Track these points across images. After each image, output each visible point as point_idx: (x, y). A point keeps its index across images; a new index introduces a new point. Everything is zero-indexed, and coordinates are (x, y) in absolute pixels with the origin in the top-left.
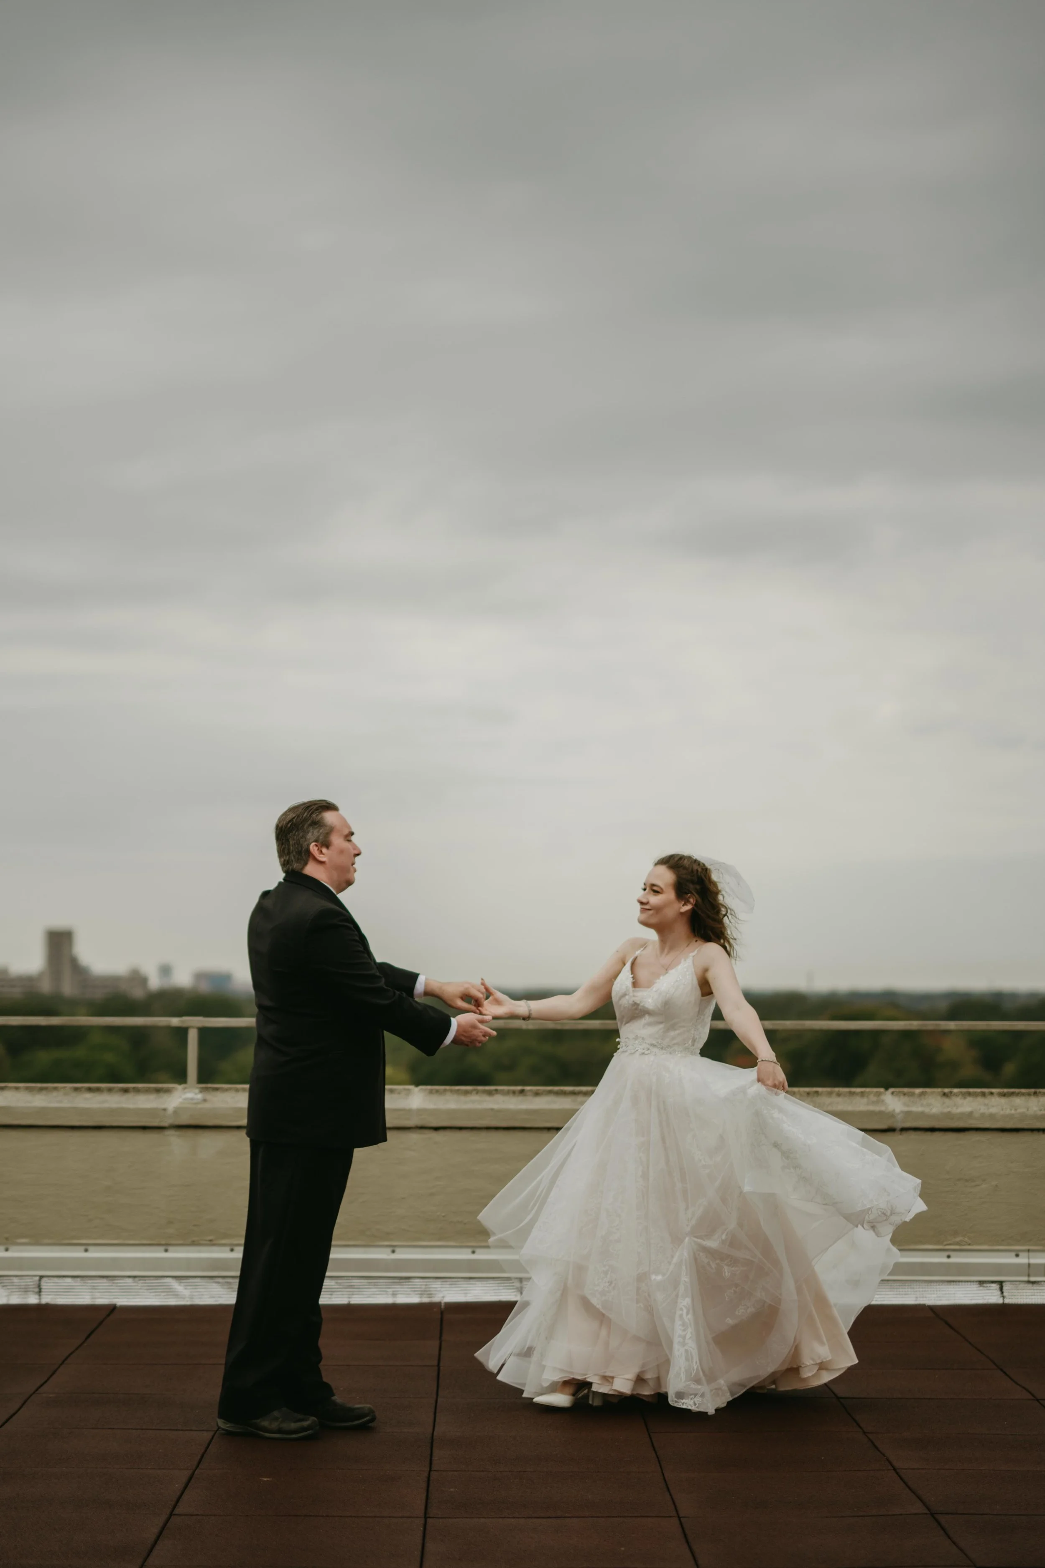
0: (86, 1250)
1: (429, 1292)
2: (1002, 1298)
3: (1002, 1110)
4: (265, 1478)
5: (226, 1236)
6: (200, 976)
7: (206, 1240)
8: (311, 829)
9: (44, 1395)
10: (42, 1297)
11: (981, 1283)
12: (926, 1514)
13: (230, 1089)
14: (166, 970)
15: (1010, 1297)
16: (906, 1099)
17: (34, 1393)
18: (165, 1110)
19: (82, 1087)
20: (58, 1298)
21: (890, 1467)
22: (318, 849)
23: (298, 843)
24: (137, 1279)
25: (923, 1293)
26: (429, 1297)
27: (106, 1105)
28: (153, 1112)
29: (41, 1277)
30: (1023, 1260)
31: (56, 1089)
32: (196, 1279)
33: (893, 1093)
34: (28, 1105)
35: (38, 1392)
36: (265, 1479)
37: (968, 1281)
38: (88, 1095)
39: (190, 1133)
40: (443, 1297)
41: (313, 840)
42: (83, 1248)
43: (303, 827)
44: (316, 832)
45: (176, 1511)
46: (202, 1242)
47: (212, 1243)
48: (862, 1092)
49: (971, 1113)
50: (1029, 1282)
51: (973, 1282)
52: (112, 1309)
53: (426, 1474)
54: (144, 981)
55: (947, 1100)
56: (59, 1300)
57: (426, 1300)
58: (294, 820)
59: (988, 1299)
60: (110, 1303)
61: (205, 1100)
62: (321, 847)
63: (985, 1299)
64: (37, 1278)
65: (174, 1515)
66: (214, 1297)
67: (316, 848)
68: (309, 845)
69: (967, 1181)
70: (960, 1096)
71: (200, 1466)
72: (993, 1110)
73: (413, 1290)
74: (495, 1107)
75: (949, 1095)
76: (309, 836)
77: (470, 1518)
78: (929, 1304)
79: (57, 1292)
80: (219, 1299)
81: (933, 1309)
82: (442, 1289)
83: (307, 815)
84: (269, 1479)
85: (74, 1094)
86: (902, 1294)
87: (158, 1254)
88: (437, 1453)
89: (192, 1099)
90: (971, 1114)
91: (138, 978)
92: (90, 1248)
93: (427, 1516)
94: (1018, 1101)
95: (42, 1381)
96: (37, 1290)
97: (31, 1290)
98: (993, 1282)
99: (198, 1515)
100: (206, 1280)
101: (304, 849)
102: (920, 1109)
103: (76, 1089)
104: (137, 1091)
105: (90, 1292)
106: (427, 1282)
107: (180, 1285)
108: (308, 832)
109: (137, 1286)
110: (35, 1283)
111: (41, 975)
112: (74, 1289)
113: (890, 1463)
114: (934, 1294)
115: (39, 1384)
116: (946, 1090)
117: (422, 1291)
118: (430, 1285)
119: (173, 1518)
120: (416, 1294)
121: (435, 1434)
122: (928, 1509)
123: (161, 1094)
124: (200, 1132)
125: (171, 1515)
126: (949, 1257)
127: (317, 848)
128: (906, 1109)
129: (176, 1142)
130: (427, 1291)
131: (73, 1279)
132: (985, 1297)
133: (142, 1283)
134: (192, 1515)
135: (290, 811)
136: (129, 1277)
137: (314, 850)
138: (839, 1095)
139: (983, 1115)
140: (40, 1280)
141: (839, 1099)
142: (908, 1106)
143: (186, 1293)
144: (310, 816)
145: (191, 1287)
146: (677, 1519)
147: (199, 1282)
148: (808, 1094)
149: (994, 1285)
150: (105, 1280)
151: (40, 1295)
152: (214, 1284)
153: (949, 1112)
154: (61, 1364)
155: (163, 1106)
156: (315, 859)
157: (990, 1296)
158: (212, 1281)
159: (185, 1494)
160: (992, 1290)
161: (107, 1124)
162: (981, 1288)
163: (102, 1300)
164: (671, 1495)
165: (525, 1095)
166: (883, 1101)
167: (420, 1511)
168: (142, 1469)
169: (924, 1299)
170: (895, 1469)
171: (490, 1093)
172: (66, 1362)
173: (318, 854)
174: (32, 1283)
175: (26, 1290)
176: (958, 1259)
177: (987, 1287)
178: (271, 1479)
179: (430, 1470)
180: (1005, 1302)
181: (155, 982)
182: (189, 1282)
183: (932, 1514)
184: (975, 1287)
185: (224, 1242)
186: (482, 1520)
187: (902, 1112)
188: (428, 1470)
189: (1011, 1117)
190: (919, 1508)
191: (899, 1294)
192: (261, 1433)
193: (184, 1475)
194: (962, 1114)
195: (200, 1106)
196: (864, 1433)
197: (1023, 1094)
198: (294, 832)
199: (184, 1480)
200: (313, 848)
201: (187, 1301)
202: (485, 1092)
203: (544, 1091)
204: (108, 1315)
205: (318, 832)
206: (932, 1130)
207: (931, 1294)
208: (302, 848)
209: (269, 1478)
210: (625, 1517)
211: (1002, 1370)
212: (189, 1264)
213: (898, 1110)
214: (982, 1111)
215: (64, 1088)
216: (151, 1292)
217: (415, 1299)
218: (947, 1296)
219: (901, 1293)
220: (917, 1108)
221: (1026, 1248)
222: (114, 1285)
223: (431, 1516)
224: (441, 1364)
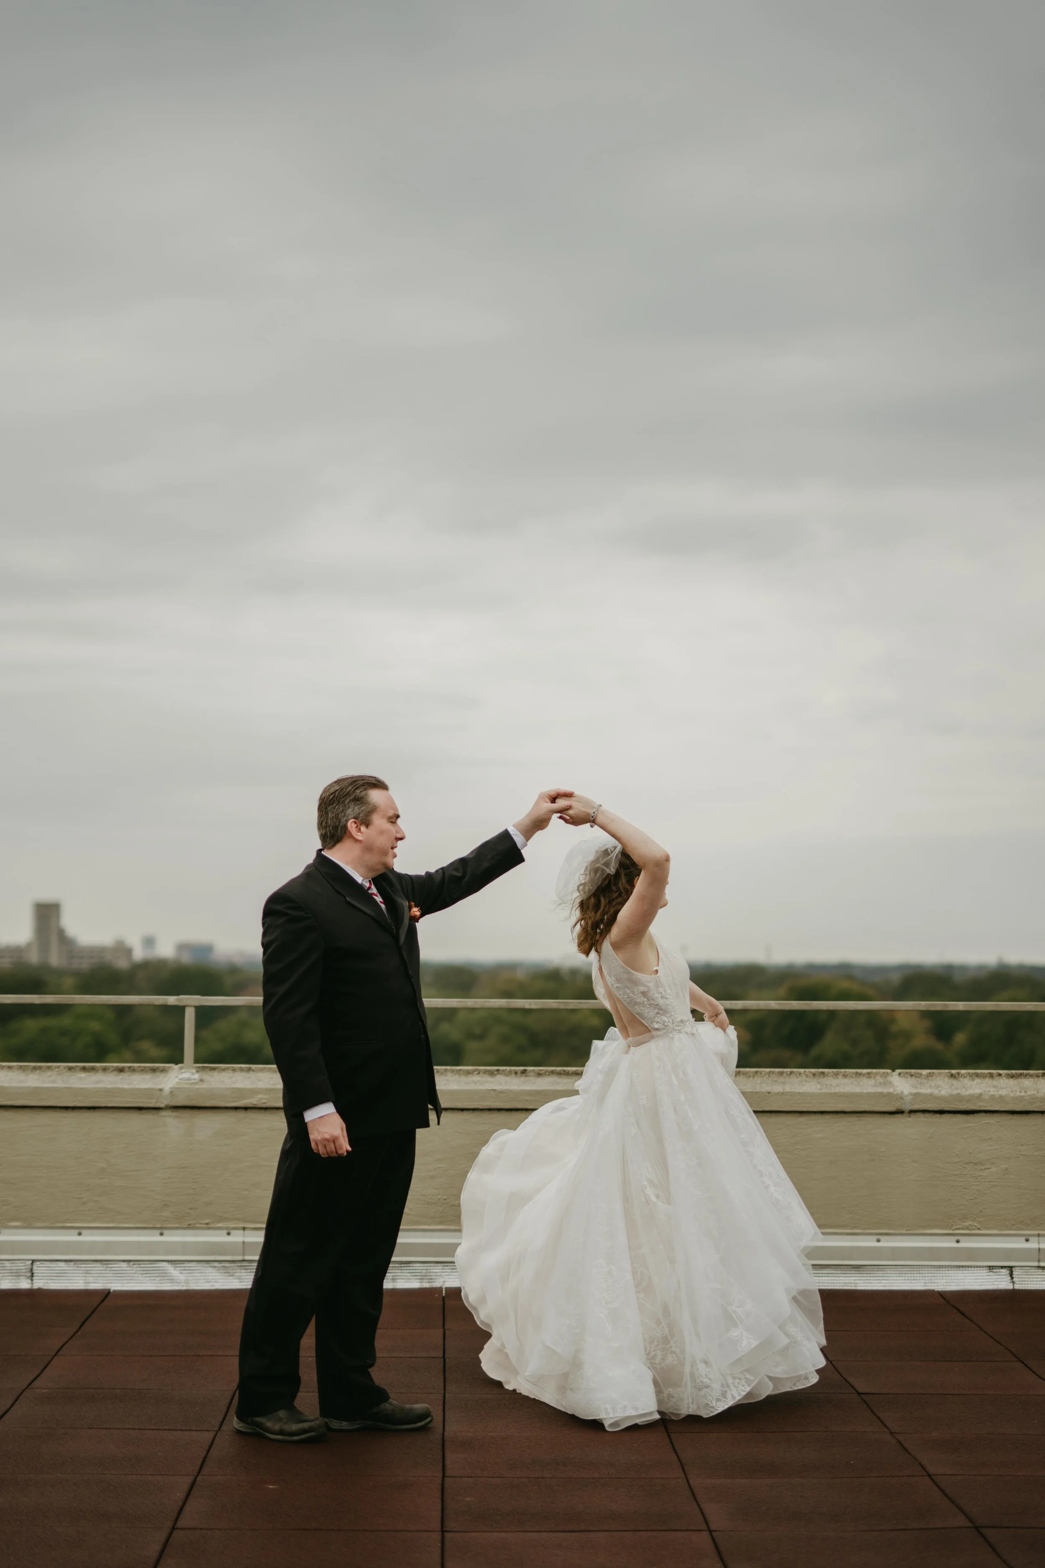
0: (80, 1234)
1: (430, 1277)
2: (1012, 1284)
3: (1012, 1092)
4: (271, 1485)
5: (222, 1219)
6: (182, 947)
7: (202, 1224)
8: (352, 805)
9: (37, 1390)
10: (34, 1281)
11: (991, 1268)
12: (970, 1527)
13: (228, 1068)
14: (149, 942)
15: (1020, 1282)
16: (913, 1080)
17: (26, 1388)
18: (161, 1090)
19: (77, 1067)
20: (50, 1283)
21: (925, 1473)
22: (357, 827)
23: (337, 817)
24: (131, 1263)
25: (933, 1278)
26: (429, 1282)
27: (101, 1085)
28: (149, 1093)
29: (33, 1261)
30: (1033, 1245)
31: (49, 1068)
32: (193, 1263)
33: (900, 1074)
34: (22, 1085)
35: (29, 1387)
36: (271, 1487)
37: (977, 1267)
38: (83, 1075)
39: (187, 1114)
40: (444, 1282)
41: (352, 817)
42: (77, 1231)
43: (344, 801)
44: (357, 809)
45: (180, 1524)
46: (198, 1225)
47: (208, 1227)
48: (868, 1073)
49: (981, 1095)
50: (1039, 1267)
51: (983, 1267)
52: (106, 1294)
53: (439, 1481)
54: (129, 952)
55: (955, 1082)
56: (51, 1285)
57: (426, 1285)
58: (337, 793)
59: (998, 1285)
60: (103, 1288)
61: (202, 1080)
62: (361, 825)
63: (995, 1285)
64: (30, 1262)
65: (177, 1529)
66: (209, 1282)
67: (354, 826)
68: (347, 821)
69: (976, 1164)
70: (968, 1077)
71: (202, 1472)
72: (1003, 1092)
73: (414, 1274)
74: (498, 1088)
75: (957, 1076)
76: (349, 811)
77: (489, 1532)
78: (938, 1290)
79: (50, 1276)
80: (216, 1284)
81: (942, 1295)
82: (443, 1274)
83: (351, 790)
84: (275, 1487)
85: (69, 1073)
86: (911, 1280)
87: (153, 1237)
88: (450, 1456)
89: (189, 1079)
90: (979, 1097)
91: (122, 949)
92: (84, 1232)
93: (445, 1529)
94: (1027, 1083)
95: (35, 1375)
96: (30, 1274)
97: (24, 1274)
98: (1002, 1267)
99: (201, 1529)
100: (202, 1264)
101: (341, 825)
102: (928, 1091)
103: (70, 1069)
104: (133, 1070)
105: (84, 1277)
106: (428, 1266)
107: (175, 1270)
108: (349, 808)
109: (133, 1270)
110: (26, 1267)
111: (29, 945)
112: (67, 1273)
113: (924, 1469)
114: (943, 1279)
115: (32, 1378)
116: (954, 1071)
117: (422, 1276)
118: (430, 1269)
119: (175, 1534)
120: (417, 1279)
121: (446, 1433)
122: (971, 1521)
123: (157, 1074)
124: (196, 1112)
125: (173, 1528)
126: (958, 1241)
127: (356, 825)
128: (914, 1091)
129: (172, 1123)
130: (428, 1276)
131: (66, 1263)
132: (995, 1283)
133: (137, 1267)
134: (195, 1529)
135: (335, 783)
136: (124, 1261)
137: (351, 826)
138: (845, 1076)
139: (992, 1097)
140: (32, 1263)
141: (846, 1081)
142: (916, 1087)
143: (182, 1277)
144: (354, 790)
145: (186, 1272)
146: (707, 1533)
147: (194, 1267)
148: (814, 1075)
149: (1003, 1270)
150: (98, 1265)
151: (32, 1280)
152: (211, 1269)
153: (958, 1094)
154: (55, 1355)
155: (160, 1087)
156: (351, 836)
157: (1000, 1282)
158: (207, 1265)
159: (187, 1504)
160: (1002, 1275)
161: (103, 1105)
162: (991, 1273)
163: (96, 1284)
164: (699, 1505)
165: (526, 1076)
166: (890, 1083)
167: (437, 1525)
168: (141, 1475)
169: (933, 1284)
170: (929, 1476)
171: (491, 1074)
172: (59, 1353)
173: (355, 832)
174: (23, 1268)
175: (17, 1274)
176: (967, 1243)
177: (997, 1272)
178: (277, 1486)
179: (444, 1476)
180: (1015, 1288)
181: (139, 954)
182: (185, 1267)
183: (977, 1528)
184: (985, 1272)
185: (220, 1225)
186: (503, 1535)
187: (911, 1094)
188: (442, 1476)
189: (1021, 1099)
190: (961, 1521)
191: (908, 1280)
192: (267, 1434)
193: (184, 1482)
194: (971, 1096)
195: (197, 1087)
196: (891, 1433)
197: (1031, 1076)
198: (334, 805)
199: (186, 1487)
200: (351, 825)
201: (183, 1286)
202: (486, 1072)
203: (547, 1071)
204: (103, 1301)
205: (359, 809)
206: (941, 1112)
207: (940, 1279)
208: (339, 824)
209: (275, 1485)
210: (652, 1531)
211: (1022, 1362)
212: (185, 1247)
213: (906, 1092)
214: (992, 1093)
215: (59, 1067)
216: (145, 1277)
217: (415, 1285)
218: (956, 1281)
219: (910, 1278)
220: (925, 1090)
221: (1036, 1232)
222: (108, 1269)
223: (448, 1529)
224: (446, 1356)
